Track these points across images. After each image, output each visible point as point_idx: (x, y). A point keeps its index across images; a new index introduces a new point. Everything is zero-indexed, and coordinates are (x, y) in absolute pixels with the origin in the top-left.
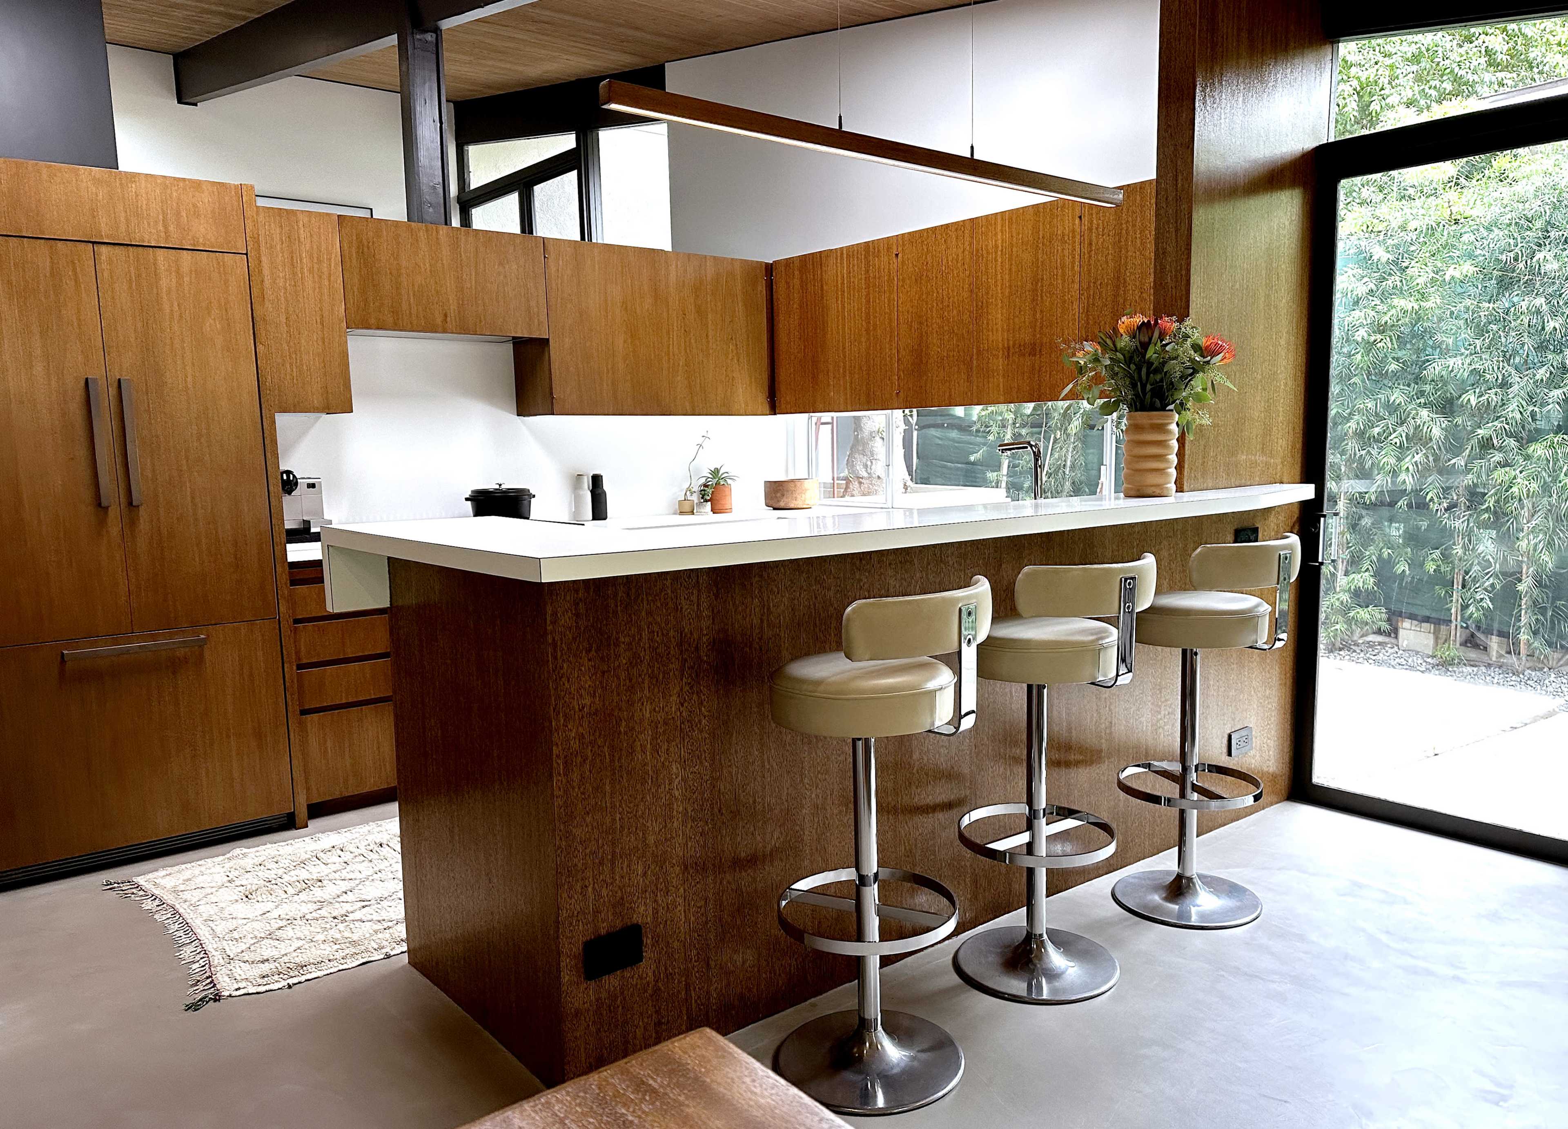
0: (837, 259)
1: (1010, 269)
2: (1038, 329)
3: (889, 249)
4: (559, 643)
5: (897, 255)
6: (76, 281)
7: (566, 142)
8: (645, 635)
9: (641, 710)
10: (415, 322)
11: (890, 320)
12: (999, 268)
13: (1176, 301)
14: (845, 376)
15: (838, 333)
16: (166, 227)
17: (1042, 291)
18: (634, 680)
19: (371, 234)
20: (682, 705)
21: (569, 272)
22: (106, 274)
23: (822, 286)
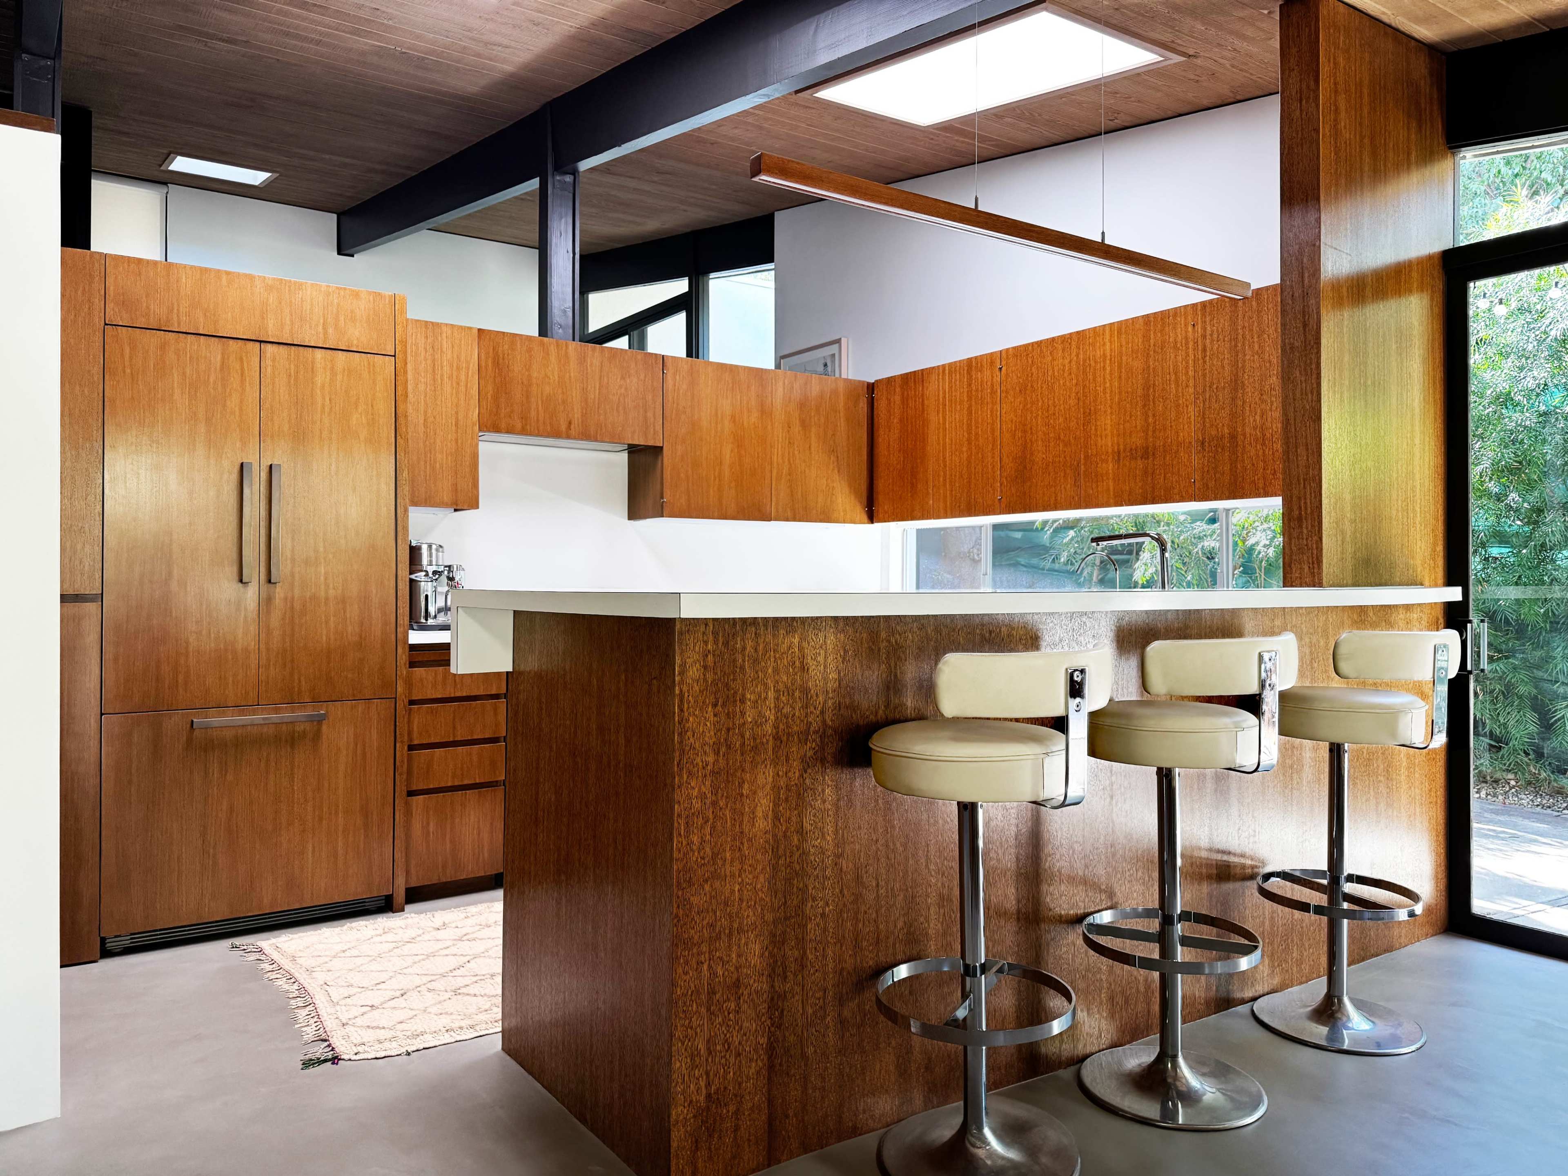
0: (938, 375)
1: (1120, 377)
2: (1150, 433)
3: (992, 363)
4: (686, 694)
5: (1000, 369)
6: (242, 375)
7: (679, 287)
8: (771, 694)
9: (764, 773)
10: (541, 428)
11: (993, 431)
12: (1108, 376)
13: (1306, 394)
14: (945, 485)
15: (939, 444)
16: (325, 329)
17: (1154, 396)
18: (758, 741)
19: (506, 347)
20: (806, 772)
21: (685, 387)
22: (269, 369)
23: (923, 401)
